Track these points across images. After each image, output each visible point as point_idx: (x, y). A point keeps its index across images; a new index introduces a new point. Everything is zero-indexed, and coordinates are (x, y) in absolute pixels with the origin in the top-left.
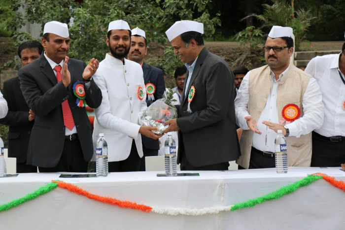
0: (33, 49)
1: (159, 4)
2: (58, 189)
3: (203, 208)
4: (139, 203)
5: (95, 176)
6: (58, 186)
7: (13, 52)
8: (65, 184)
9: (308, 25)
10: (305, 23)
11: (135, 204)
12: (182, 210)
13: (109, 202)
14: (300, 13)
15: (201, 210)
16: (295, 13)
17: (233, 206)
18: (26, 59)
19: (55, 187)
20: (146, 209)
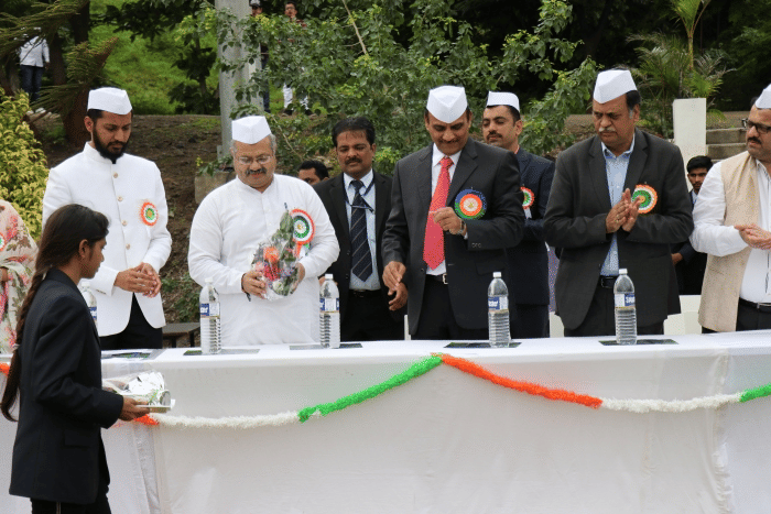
0: (358, 132)
1: (486, 52)
2: (443, 367)
3: (690, 399)
4: (580, 391)
5: (488, 346)
6: (443, 361)
7: (203, 139)
8: (453, 359)
9: (719, 82)
10: (714, 80)
11: (573, 394)
12: (655, 404)
13: (530, 390)
14: (704, 62)
15: (688, 402)
16: (695, 63)
17: (744, 393)
18: (346, 149)
19: (436, 365)
20: (593, 403)
